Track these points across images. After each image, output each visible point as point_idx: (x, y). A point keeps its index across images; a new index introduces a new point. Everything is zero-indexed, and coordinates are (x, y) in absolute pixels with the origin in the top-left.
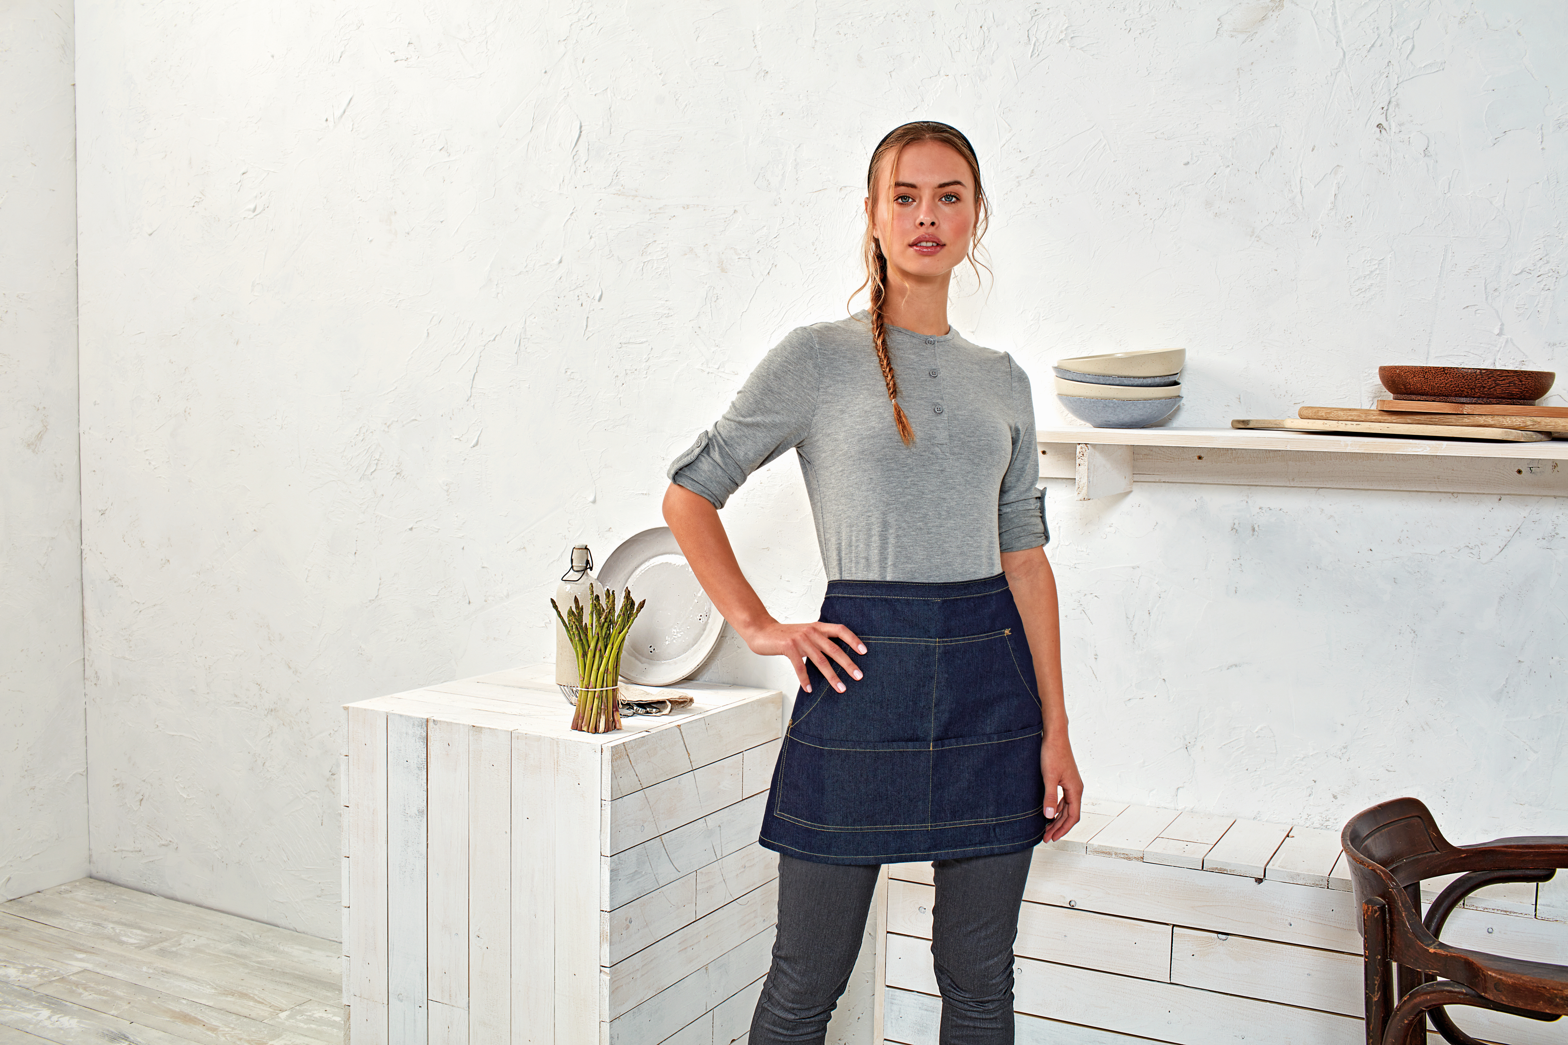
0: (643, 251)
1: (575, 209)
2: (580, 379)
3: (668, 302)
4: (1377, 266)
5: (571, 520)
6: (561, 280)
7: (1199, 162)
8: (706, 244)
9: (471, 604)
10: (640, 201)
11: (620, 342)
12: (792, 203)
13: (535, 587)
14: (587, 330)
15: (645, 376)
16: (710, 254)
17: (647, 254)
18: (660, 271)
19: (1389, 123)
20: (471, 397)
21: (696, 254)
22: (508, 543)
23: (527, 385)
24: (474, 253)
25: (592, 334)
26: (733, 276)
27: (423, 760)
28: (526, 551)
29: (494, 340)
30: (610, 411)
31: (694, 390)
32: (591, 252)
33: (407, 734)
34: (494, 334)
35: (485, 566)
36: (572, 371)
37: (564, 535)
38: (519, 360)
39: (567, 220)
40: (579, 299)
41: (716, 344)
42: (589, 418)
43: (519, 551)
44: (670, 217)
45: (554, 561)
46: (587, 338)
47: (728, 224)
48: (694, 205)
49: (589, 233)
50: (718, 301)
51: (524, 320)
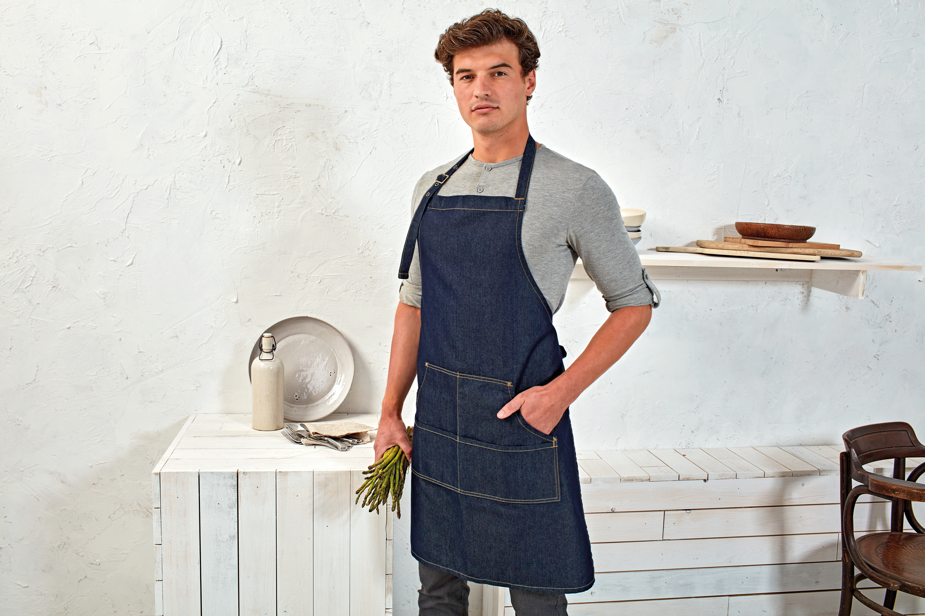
0: (274, 132)
1: (217, 100)
2: (224, 218)
3: (295, 168)
4: (716, 169)
5: (217, 315)
6: (206, 149)
7: (633, 109)
8: (324, 131)
9: (128, 379)
10: (272, 98)
11: (257, 193)
12: (387, 110)
13: (186, 363)
14: (229, 184)
15: (277, 217)
16: (327, 138)
17: (278, 135)
18: (288, 147)
19: (723, 99)
20: (125, 230)
21: (317, 138)
22: (161, 333)
23: (178, 222)
24: (126, 125)
25: (233, 187)
26: (345, 153)
27: (235, 501)
28: (178, 338)
29: (147, 189)
30: (249, 240)
31: (316, 227)
32: (231, 131)
34: (147, 184)
35: (142, 351)
36: (217, 213)
37: (211, 326)
38: (169, 204)
39: (211, 107)
40: (221, 163)
41: (332, 197)
42: (231, 245)
43: (171, 339)
44: (296, 112)
45: (203, 344)
46: (229, 190)
47: (341, 119)
48: (315, 105)
49: (230, 117)
50: (333, 169)
51: (174, 175)
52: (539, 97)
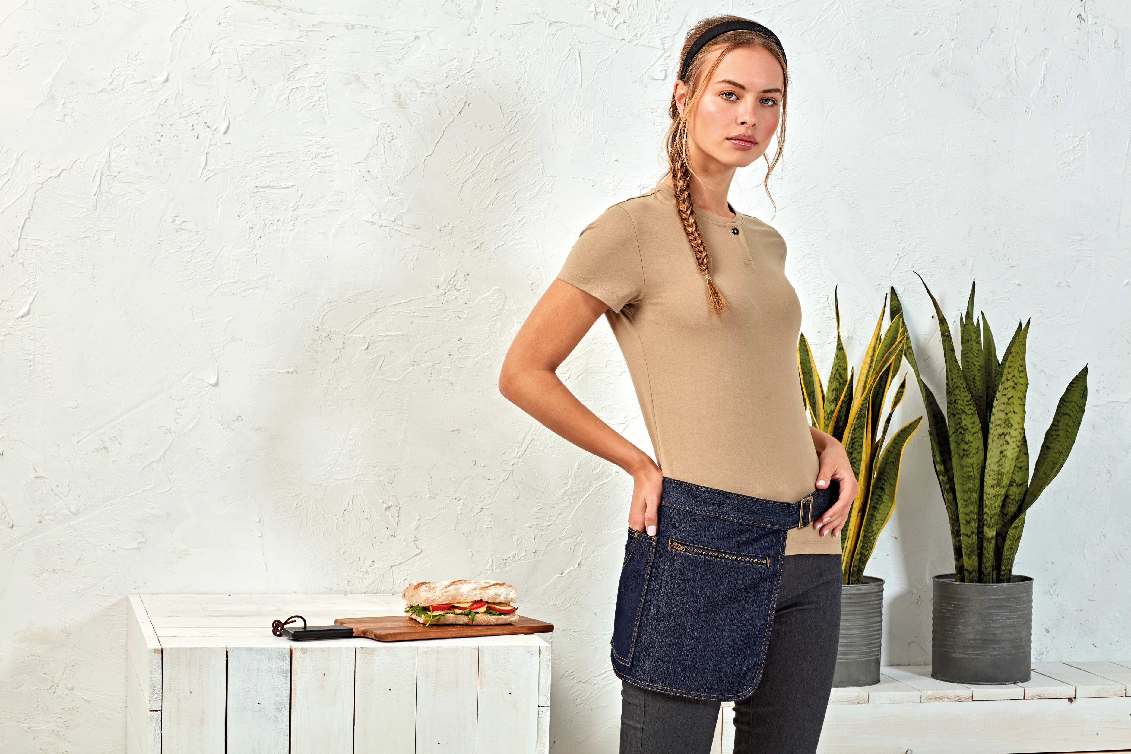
0: (289, 75)
1: (188, 16)
2: (196, 230)
3: (324, 139)
4: (1078, 143)
5: (179, 408)
6: (167, 104)
7: (926, 33)
8: (378, 74)
9: (14, 528)
10: (285, 14)
11: (256, 185)
12: (490, 35)
13: (121, 498)
14: (207, 169)
15: (292, 228)
16: (383, 85)
17: (295, 79)
18: (314, 101)
19: (1087, 15)
20: (18, 250)
21: (364, 84)
22: (78, 442)
23: (113, 237)
24: (26, 60)
25: (213, 173)
26: (415, 113)
27: (285, 698)
28: (107, 452)
29: (59, 176)
30: (240, 271)
31: (361, 246)
32: (213, 71)
33: (258, 670)
34: (59, 168)
35: (42, 475)
36: (184, 220)
37: (168, 428)
38: (98, 204)
39: (177, 29)
40: (193, 130)
41: (390, 192)
42: (207, 280)
43: (96, 453)
44: (328, 38)
45: (154, 462)
46: (206, 178)
47: (408, 51)
48: (361, 25)
49: (210, 48)
50: (393, 141)
51: (108, 152)
52: (759, 12)
